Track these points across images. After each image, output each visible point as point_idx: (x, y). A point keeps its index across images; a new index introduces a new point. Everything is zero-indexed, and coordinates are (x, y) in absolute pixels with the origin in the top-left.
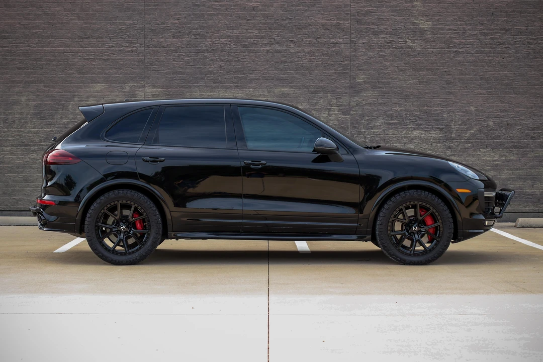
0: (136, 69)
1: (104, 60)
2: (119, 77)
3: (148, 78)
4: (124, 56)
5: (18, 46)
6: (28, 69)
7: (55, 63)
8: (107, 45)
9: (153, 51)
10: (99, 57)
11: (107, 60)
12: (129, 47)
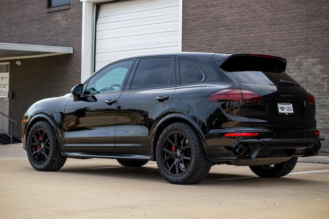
0: (302, 45)
1: (284, 40)
2: (292, 52)
3: (310, 51)
4: (295, 37)
5: (236, 34)
6: (241, 50)
7: (256, 44)
8: (285, 29)
9: (313, 31)
10: (281, 38)
11: (286, 40)
12: (299, 30)
